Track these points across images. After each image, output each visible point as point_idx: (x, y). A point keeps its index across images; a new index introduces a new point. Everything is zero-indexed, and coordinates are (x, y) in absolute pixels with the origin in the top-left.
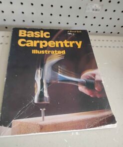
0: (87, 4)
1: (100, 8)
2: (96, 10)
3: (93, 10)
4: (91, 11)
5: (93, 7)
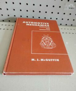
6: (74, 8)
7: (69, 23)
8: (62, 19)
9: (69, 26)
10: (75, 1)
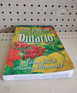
0: (56, 10)
2: (63, 14)
3: (61, 14)
5: (61, 12)
6: (65, 14)
8: (56, 26)
10: (66, 7)
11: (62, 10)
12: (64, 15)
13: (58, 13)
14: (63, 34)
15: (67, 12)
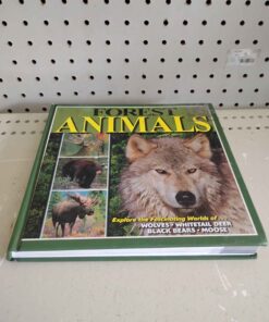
0: (229, 52)
1: (254, 56)
2: (248, 61)
3: (242, 61)
4: (238, 63)
5: (242, 55)
6: (253, 61)
7: (243, 100)
8: (225, 91)
9: (244, 108)
10: (255, 42)
11: (244, 51)
12: (249, 64)
13: (233, 60)
14: (243, 117)
15: (258, 56)
